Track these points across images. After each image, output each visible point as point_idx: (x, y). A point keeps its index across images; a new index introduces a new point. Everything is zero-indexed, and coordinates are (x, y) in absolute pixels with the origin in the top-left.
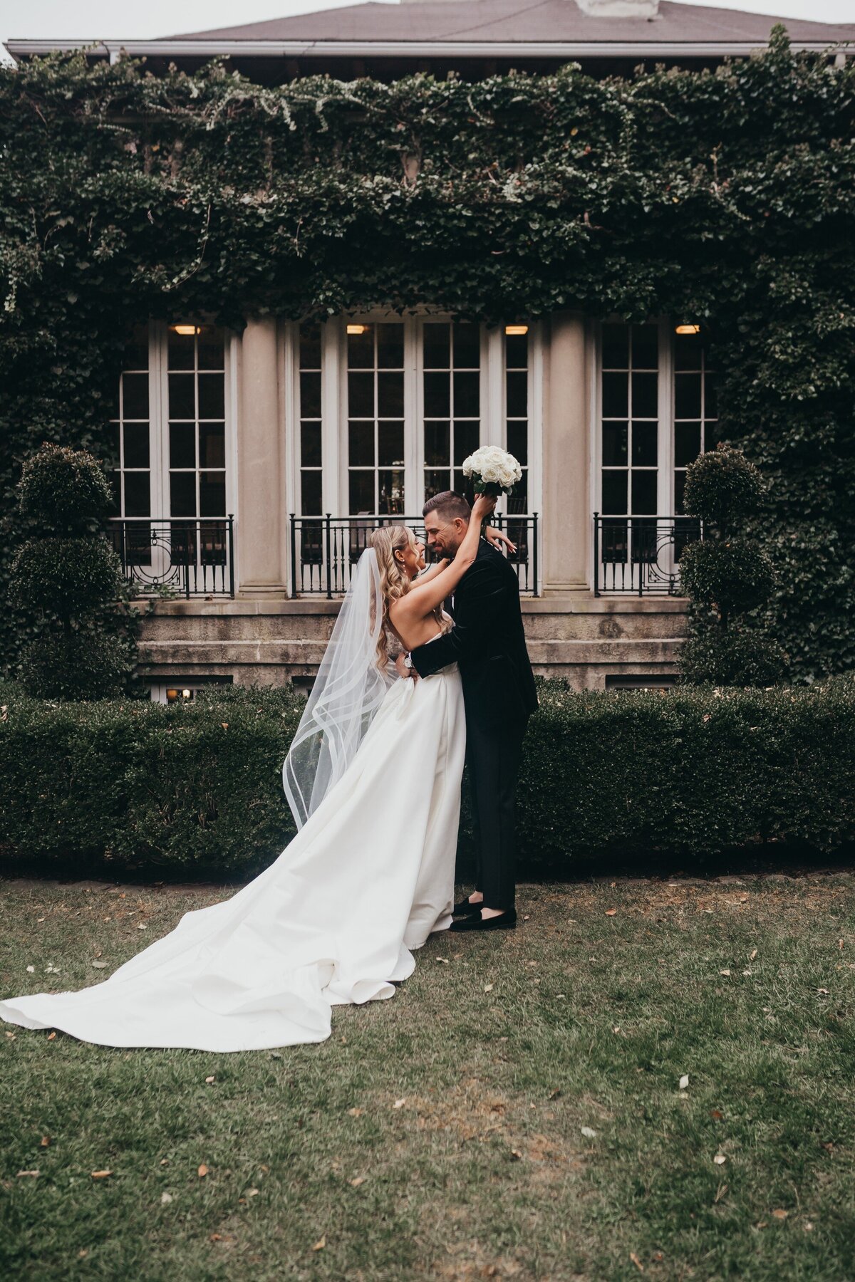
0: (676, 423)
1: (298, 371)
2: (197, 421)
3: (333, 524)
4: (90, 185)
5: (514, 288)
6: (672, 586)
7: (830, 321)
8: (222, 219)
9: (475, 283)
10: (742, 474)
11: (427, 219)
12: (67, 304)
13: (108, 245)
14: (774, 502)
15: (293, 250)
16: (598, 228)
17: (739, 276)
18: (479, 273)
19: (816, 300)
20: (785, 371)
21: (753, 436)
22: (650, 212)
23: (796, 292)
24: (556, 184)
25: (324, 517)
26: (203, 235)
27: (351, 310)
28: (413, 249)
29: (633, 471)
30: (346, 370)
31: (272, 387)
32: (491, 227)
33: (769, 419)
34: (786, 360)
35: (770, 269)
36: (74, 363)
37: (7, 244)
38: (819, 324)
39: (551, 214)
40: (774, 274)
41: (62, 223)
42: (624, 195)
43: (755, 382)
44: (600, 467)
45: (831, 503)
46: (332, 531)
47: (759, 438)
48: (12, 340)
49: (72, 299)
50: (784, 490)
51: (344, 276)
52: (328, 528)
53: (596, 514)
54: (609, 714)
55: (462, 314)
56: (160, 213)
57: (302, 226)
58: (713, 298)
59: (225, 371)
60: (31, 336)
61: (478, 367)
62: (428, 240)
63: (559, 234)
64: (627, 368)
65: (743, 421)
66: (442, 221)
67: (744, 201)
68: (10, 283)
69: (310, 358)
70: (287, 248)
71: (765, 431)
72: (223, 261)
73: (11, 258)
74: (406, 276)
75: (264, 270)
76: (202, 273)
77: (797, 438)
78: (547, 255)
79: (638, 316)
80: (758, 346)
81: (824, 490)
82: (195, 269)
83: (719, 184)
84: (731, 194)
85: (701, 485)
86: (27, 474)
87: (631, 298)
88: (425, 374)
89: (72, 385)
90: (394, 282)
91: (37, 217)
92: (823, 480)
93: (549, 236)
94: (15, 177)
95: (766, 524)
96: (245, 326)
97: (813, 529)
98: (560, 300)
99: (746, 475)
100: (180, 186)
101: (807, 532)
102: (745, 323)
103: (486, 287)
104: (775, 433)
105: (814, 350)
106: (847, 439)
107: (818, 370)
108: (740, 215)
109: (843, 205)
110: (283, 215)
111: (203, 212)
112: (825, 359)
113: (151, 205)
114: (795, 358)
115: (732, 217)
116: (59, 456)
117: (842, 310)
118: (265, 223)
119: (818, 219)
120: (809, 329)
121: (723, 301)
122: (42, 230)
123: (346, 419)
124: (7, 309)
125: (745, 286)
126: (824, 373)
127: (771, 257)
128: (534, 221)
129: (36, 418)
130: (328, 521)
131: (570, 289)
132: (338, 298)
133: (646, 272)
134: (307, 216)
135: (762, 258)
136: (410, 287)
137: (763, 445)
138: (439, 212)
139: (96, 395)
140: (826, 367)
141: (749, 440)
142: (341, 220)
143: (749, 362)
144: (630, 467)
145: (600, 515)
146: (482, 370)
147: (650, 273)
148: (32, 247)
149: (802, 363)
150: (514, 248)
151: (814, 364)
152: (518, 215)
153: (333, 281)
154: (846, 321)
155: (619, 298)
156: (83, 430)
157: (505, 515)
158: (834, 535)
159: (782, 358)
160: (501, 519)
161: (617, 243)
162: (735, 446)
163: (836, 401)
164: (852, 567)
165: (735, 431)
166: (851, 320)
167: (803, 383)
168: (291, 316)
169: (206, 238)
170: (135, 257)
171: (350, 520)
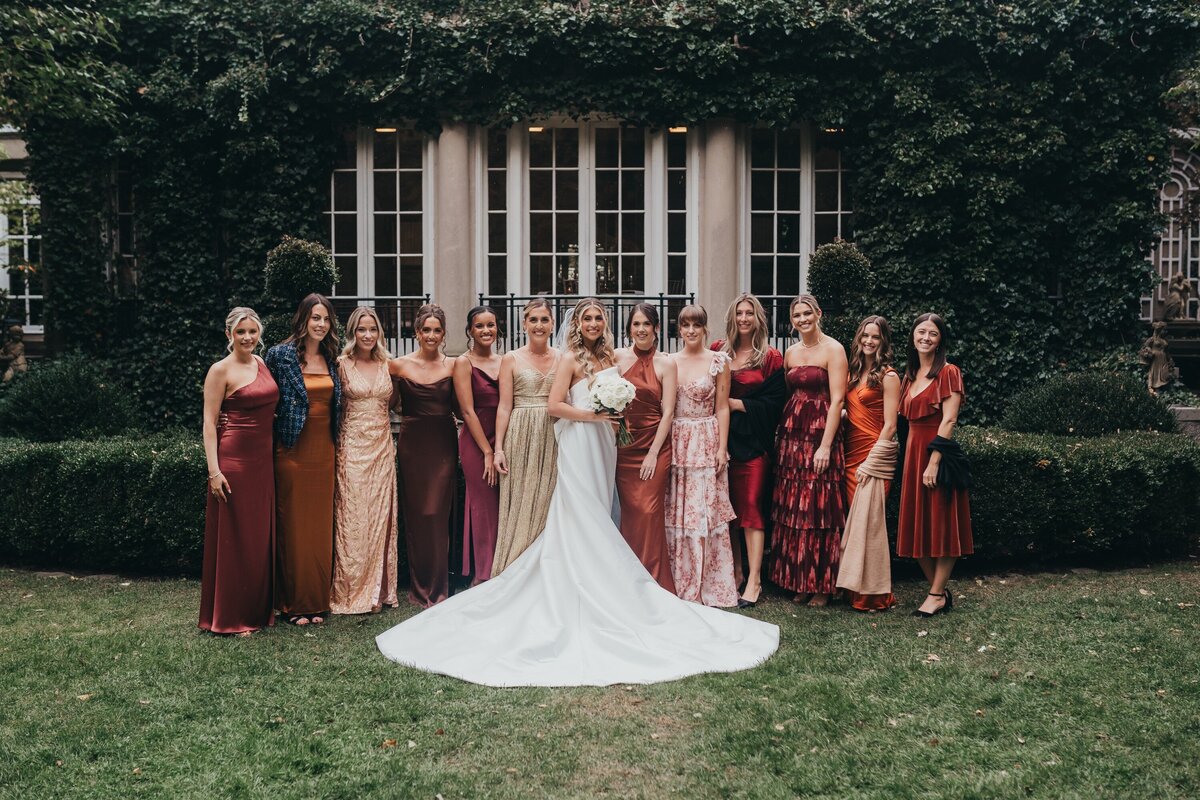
0: (816, 215)
1: (486, 169)
2: (398, 212)
3: (516, 303)
4: (310, 12)
5: (674, 99)
7: (945, 128)
8: (423, 41)
9: (640, 95)
10: (854, 263)
11: (598, 41)
12: (288, 113)
13: (325, 63)
14: (899, 285)
15: (483, 67)
16: (745, 47)
17: (868, 89)
18: (643, 86)
19: (935, 110)
20: (908, 171)
21: (882, 227)
22: (791, 35)
23: (917, 104)
24: (710, 9)
25: (509, 296)
26: (406, 55)
28: (586, 67)
29: (778, 257)
30: (528, 168)
31: (464, 184)
32: (654, 47)
34: (908, 162)
35: (895, 83)
36: (293, 162)
37: (238, 63)
38: (936, 131)
39: (705, 36)
40: (898, 88)
41: (286, 44)
42: (768, 19)
43: (883, 180)
44: (750, 254)
45: (949, 286)
46: (515, 309)
47: (886, 229)
48: (242, 144)
49: (293, 109)
50: (907, 273)
51: (527, 88)
52: (512, 306)
55: (629, 121)
56: (369, 35)
57: (491, 47)
58: (846, 107)
59: (423, 170)
60: (258, 141)
61: (643, 166)
62: (599, 58)
63: (712, 54)
64: (773, 167)
65: (872, 214)
66: (611, 42)
67: (872, 26)
68: (242, 96)
69: (497, 158)
70: (478, 66)
71: (892, 222)
72: (423, 76)
73: (243, 75)
74: (580, 89)
75: (458, 83)
76: (404, 86)
77: (918, 229)
78: (701, 71)
79: (779, 124)
80: (885, 149)
81: (943, 275)
82: (400, 84)
83: (851, 10)
84: (861, 19)
85: (820, 271)
86: (271, 261)
87: (775, 108)
88: (597, 172)
89: (292, 182)
90: (571, 94)
91: (264, 39)
92: (941, 266)
93: (703, 55)
94: (245, 5)
95: (892, 304)
96: (441, 131)
98: (713, 109)
99: (856, 263)
100: (387, 12)
102: (874, 129)
103: (649, 98)
104: (900, 225)
105: (933, 153)
106: (963, 230)
107: (936, 170)
108: (868, 37)
109: (956, 29)
110: (474, 37)
111: (407, 35)
112: (942, 161)
113: (362, 29)
114: (916, 159)
115: (861, 39)
116: (298, 247)
117: (957, 118)
118: (459, 44)
119: (936, 41)
120: (929, 135)
121: (855, 110)
122: (268, 49)
123: (528, 211)
124: (241, 119)
125: (874, 97)
126: (942, 173)
127: (896, 72)
128: (691, 42)
129: (261, 211)
130: (512, 300)
131: (722, 100)
132: (522, 108)
133: (788, 85)
134: (495, 38)
135: (889, 74)
136: (584, 98)
137: (890, 235)
138: (609, 35)
139: (312, 190)
140: (943, 168)
141: (878, 231)
142: (525, 41)
143: (878, 163)
144: (775, 254)
146: (646, 169)
147: (791, 86)
148: (260, 65)
149: (922, 165)
150: (673, 65)
151: (933, 166)
152: (677, 37)
153: (518, 93)
154: (960, 128)
155: (764, 108)
156: (301, 221)
157: (666, 295)
158: (951, 313)
159: (905, 160)
160: (662, 299)
161: (763, 61)
162: (867, 236)
163: (952, 197)
164: (968, 341)
165: (865, 223)
166: (965, 128)
167: (922, 182)
168: (481, 122)
169: (409, 57)
170: (348, 73)
171: (531, 299)
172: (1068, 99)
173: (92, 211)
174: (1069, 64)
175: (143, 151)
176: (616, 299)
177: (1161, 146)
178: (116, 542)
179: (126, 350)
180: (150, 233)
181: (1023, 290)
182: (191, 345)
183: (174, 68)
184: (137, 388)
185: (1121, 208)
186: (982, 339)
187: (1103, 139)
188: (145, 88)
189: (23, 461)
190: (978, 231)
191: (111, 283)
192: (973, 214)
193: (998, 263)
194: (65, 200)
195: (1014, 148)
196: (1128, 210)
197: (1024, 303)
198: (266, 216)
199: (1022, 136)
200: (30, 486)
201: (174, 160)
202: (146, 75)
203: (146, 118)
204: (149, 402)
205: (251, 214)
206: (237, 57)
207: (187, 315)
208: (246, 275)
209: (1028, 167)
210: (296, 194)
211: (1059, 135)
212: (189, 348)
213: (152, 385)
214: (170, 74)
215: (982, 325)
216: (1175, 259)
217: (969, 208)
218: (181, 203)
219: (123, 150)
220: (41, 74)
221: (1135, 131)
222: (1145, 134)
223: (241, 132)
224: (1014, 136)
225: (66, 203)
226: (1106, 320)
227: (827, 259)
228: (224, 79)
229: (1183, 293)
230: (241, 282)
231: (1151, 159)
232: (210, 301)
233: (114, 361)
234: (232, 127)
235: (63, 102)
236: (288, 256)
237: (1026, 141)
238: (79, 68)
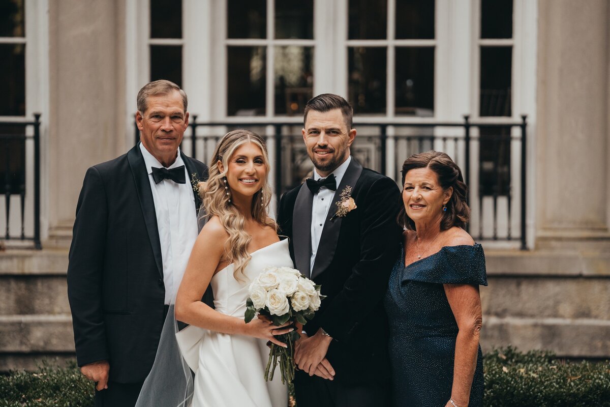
3: (201, 132)
46: (200, 143)
52: (194, 138)
54: (599, 386)
130: (194, 126)
157: (476, 119)
160: (467, 126)
176: (383, 127)
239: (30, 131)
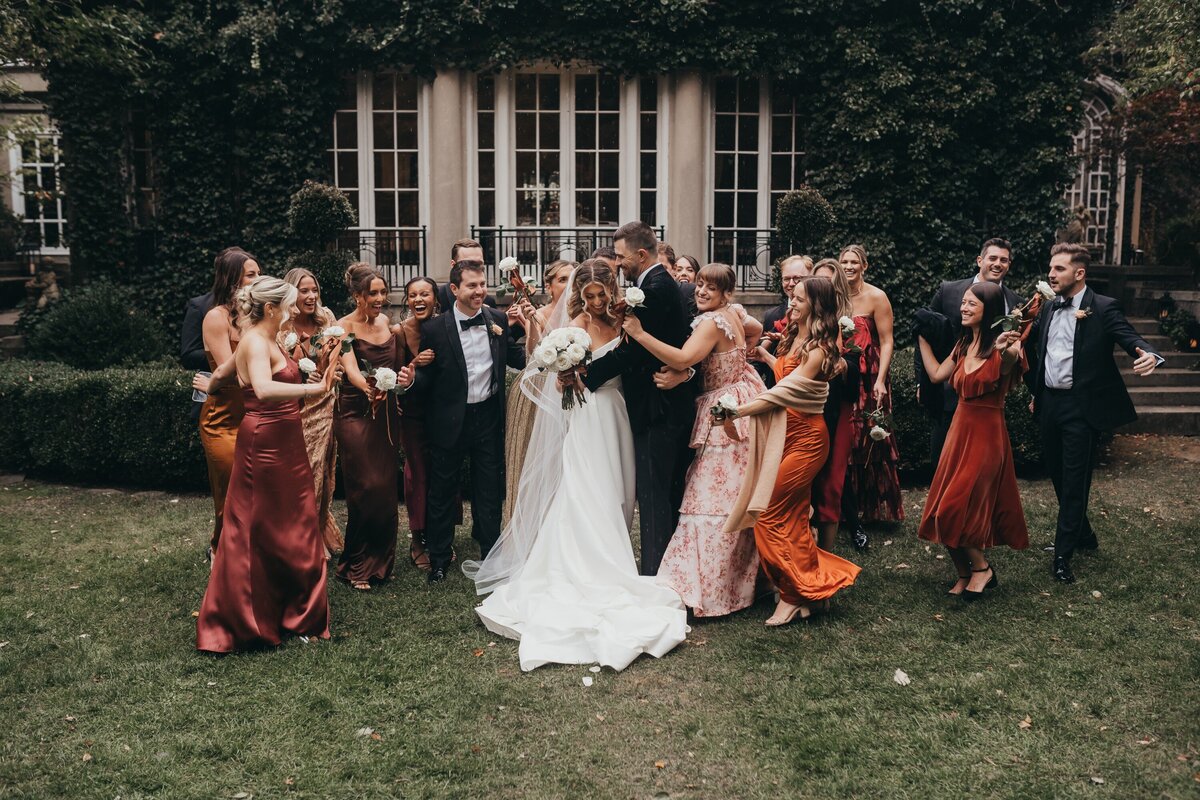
0: (773, 156)
1: (476, 111)
2: (396, 150)
3: (504, 234)
5: (648, 49)
6: (768, 283)
7: (891, 79)
9: (617, 45)
10: (817, 207)
12: (295, 58)
13: (329, 12)
14: (847, 220)
15: (475, 18)
16: (713, 3)
17: (822, 42)
18: (620, 37)
19: (881, 62)
20: (857, 118)
21: (832, 167)
23: (866, 57)
25: (497, 228)
26: (405, 7)
27: (519, 64)
28: (569, 19)
29: (739, 193)
30: (514, 111)
31: (456, 125)
32: (631, 1)
33: (844, 155)
34: (858, 109)
35: (846, 38)
36: (300, 105)
37: (248, 11)
38: (883, 82)
40: (849, 42)
43: (834, 126)
44: (713, 190)
45: (890, 221)
46: (504, 240)
47: (836, 170)
48: (253, 88)
49: (299, 55)
50: (854, 210)
51: (515, 38)
52: (501, 237)
53: (710, 227)
55: (607, 69)
58: (802, 58)
59: (418, 111)
60: (268, 84)
61: (618, 110)
62: (580, 11)
63: (683, 9)
64: (735, 112)
65: (824, 156)
68: (253, 43)
69: (486, 102)
70: (470, 17)
71: (840, 163)
72: (420, 26)
73: (253, 23)
74: (563, 39)
75: (452, 33)
76: (403, 35)
77: (865, 170)
78: (673, 24)
79: (743, 74)
80: (835, 99)
81: (884, 211)
82: (399, 33)
85: (788, 215)
86: (295, 204)
87: (738, 59)
88: (577, 115)
89: (299, 123)
90: (554, 44)
92: (884, 204)
93: (675, 10)
95: (840, 237)
96: (435, 76)
97: (876, 241)
98: (684, 60)
99: (821, 208)
101: (872, 243)
102: (827, 79)
103: (626, 48)
104: (848, 165)
105: (879, 101)
106: (904, 171)
107: (882, 117)
112: (887, 109)
114: (864, 107)
116: (319, 191)
117: (901, 70)
120: (875, 85)
121: (810, 61)
123: (514, 150)
124: (254, 66)
126: (886, 120)
127: (847, 28)
129: (272, 150)
130: (501, 231)
131: (691, 51)
132: (511, 56)
133: (750, 38)
135: (841, 29)
136: (566, 47)
137: (839, 175)
139: (317, 130)
140: (888, 116)
141: (829, 171)
143: (830, 109)
144: (736, 190)
145: (713, 228)
146: (621, 112)
147: (754, 39)
148: (269, 14)
149: (870, 112)
150: (647, 18)
151: (879, 113)
153: (507, 42)
154: (904, 80)
155: (729, 59)
156: (307, 159)
158: (892, 245)
159: (854, 107)
161: (728, 15)
162: (818, 175)
163: (895, 142)
164: (906, 270)
165: (817, 164)
166: (908, 79)
167: (869, 128)
168: (472, 68)
169: (407, 9)
170: (350, 21)
171: (517, 231)
172: (998, 54)
173: (112, 148)
174: (1000, 22)
175: (160, 93)
176: (594, 231)
177: (1078, 97)
178: (164, 462)
179: (148, 276)
180: (168, 168)
181: (955, 225)
182: (209, 272)
183: (188, 16)
184: (159, 312)
185: (1042, 153)
186: (918, 268)
187: (1027, 91)
188: (161, 34)
189: (76, 390)
190: (917, 172)
191: (131, 214)
192: (914, 157)
193: (934, 201)
194: (87, 138)
195: (951, 98)
196: (1047, 154)
197: (955, 237)
198: (276, 154)
199: (957, 87)
200: (80, 411)
201: (190, 101)
202: (161, 21)
203: (163, 62)
204: (171, 325)
205: (262, 152)
206: (246, 6)
207: (204, 245)
208: (258, 209)
209: (963, 115)
210: (303, 134)
211: (991, 87)
212: (207, 276)
213: (173, 310)
214: (184, 21)
215: (918, 256)
216: (1077, 191)
217: (910, 151)
218: (197, 141)
219: (142, 91)
220: (68, 25)
221: (1056, 84)
222: (1064, 86)
223: (253, 76)
224: (950, 87)
225: (88, 141)
226: (1026, 252)
227: (795, 204)
228: (235, 27)
229: (1083, 222)
230: (253, 215)
231: (1069, 108)
232: (226, 232)
233: (138, 287)
234: (244, 72)
235: (89, 52)
236: (311, 200)
237: (961, 92)
238: (103, 20)
239: (421, 234)
